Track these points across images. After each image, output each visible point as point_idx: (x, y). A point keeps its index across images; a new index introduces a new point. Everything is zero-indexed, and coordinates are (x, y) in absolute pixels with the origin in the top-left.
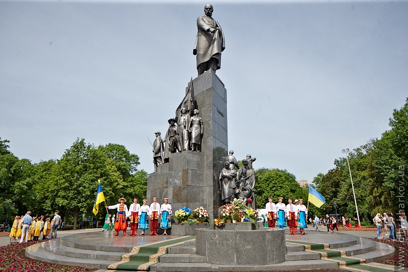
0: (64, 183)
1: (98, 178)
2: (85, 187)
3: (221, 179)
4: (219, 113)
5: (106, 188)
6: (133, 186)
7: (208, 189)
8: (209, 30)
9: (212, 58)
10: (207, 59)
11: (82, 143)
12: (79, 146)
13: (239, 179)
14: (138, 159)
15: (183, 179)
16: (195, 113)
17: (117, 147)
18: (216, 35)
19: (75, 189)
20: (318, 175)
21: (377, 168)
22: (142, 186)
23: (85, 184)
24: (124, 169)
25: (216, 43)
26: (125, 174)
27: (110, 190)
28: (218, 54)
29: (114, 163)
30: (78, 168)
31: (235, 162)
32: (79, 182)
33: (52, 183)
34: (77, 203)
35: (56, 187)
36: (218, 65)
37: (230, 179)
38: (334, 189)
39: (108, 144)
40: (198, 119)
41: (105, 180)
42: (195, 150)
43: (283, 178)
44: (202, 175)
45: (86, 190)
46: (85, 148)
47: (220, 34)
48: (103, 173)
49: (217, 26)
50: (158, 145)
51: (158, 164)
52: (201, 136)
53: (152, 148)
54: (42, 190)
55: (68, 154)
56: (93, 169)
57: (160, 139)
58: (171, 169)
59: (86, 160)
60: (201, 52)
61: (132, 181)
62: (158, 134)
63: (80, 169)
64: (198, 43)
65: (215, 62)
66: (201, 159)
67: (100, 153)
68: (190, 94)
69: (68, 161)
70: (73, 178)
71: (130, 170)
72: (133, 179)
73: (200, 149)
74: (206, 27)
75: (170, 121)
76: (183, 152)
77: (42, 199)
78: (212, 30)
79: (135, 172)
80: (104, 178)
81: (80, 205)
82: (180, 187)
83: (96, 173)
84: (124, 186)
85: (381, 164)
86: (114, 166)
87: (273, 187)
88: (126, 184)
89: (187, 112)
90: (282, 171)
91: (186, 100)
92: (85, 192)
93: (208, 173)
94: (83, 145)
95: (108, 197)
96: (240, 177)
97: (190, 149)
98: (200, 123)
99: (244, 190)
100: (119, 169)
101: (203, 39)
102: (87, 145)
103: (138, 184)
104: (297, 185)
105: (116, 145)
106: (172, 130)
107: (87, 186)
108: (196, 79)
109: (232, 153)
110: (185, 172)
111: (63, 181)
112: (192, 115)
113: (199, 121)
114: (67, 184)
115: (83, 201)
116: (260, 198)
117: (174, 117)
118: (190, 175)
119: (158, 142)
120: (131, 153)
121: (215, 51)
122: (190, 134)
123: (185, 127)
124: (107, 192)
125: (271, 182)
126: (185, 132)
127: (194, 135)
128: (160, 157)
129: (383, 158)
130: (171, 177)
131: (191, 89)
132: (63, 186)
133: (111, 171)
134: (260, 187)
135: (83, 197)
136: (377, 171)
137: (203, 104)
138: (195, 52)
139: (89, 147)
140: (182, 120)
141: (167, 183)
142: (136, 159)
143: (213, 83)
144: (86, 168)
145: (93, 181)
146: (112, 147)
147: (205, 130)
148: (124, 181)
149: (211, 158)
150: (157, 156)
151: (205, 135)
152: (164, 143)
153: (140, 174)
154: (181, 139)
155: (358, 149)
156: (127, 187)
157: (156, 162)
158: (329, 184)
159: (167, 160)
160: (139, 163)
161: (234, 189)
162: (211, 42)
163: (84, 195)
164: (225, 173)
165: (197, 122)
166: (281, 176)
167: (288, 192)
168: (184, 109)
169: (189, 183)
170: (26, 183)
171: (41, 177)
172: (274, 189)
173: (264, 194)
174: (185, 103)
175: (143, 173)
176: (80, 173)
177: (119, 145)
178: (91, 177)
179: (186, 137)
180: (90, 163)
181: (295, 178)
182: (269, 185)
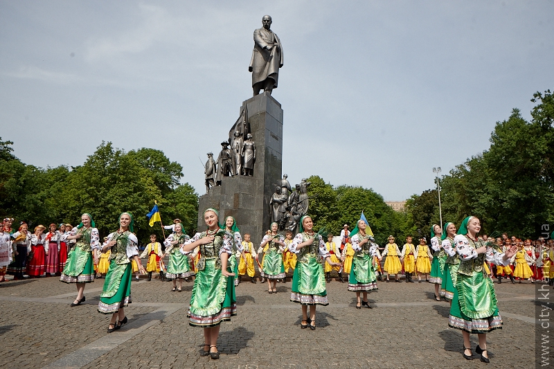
0: (88, 198)
1: (130, 193)
2: (114, 204)
3: (272, 204)
4: (274, 137)
5: (141, 206)
6: (175, 204)
7: (258, 212)
8: (265, 47)
9: (267, 78)
10: (263, 79)
11: (109, 148)
12: (104, 152)
13: (291, 203)
14: (181, 169)
15: (235, 203)
16: (248, 137)
17: (153, 153)
18: (273, 53)
19: (102, 206)
20: (412, 197)
21: (468, 192)
22: (186, 205)
23: (114, 201)
24: (162, 182)
25: (273, 60)
26: (164, 188)
27: (146, 209)
28: (276, 74)
29: (149, 173)
30: (105, 180)
31: (288, 186)
32: (107, 198)
33: (71, 197)
34: (105, 224)
35: (77, 203)
36: (275, 85)
37: (280, 203)
38: (426, 215)
39: (141, 149)
40: (251, 144)
41: (140, 195)
42: (247, 175)
43: (367, 199)
44: (253, 198)
45: (116, 207)
46: (112, 154)
47: (279, 50)
48: (137, 187)
49: (275, 41)
50: (210, 166)
51: (210, 186)
52: (253, 161)
53: (204, 170)
54: (57, 206)
55: (90, 162)
56: (124, 181)
57: (213, 161)
58: (223, 192)
59: (114, 169)
60: (257, 71)
61: (173, 198)
62: (210, 155)
63: (108, 182)
64: (254, 60)
65: (271, 82)
66: (253, 184)
67: (132, 162)
68: (243, 118)
69: (91, 171)
70: (99, 192)
71: (169, 184)
72: (175, 195)
73: (252, 173)
74: (263, 44)
75: (222, 144)
76: (235, 176)
77: (58, 217)
78: (269, 47)
79: (177, 187)
80: (138, 193)
81: (109, 226)
82: (231, 210)
83: (127, 186)
84: (163, 203)
85: (473, 188)
86: (150, 179)
87: (353, 210)
88: (165, 201)
89: (240, 135)
90: (366, 190)
91: (239, 122)
92: (115, 211)
93: (259, 197)
94: (110, 150)
95: (145, 217)
96: (292, 201)
97: (242, 173)
98: (253, 148)
99: (294, 214)
100: (156, 181)
101: (260, 56)
102: (115, 150)
103: (180, 202)
104: (386, 208)
105: (151, 150)
106: (225, 153)
107: (117, 203)
108: (251, 100)
109: (286, 177)
110: (237, 196)
111: (87, 195)
112: (245, 139)
113: (252, 146)
114: (91, 200)
115: (113, 222)
116: (336, 223)
117: (226, 140)
118: (241, 199)
119: (211, 163)
120: (171, 161)
121: (272, 71)
122: (242, 159)
123: (238, 151)
124: (142, 210)
125: (351, 203)
126: (238, 156)
127: (246, 160)
128: (212, 179)
129: (475, 180)
130: (223, 200)
131: (244, 110)
132: (87, 202)
133: (146, 184)
134: (337, 209)
135: (113, 216)
136: (468, 195)
137: (257, 127)
138: (251, 69)
139: (118, 153)
140: (235, 144)
141: (219, 205)
142: (177, 169)
143: (268, 107)
144: (114, 180)
145: (124, 196)
146: (146, 153)
147: (258, 155)
148: (163, 197)
149: (262, 183)
150: (209, 178)
151: (258, 160)
152: (217, 165)
153: (184, 190)
154: (234, 163)
155: (462, 166)
156: (167, 204)
157: (207, 184)
158: (421, 208)
159: (219, 183)
160: (182, 175)
161: (284, 213)
162: (267, 58)
163: (113, 213)
164: (276, 198)
165: (250, 147)
166: (364, 197)
167: (371, 217)
168: (237, 132)
169: (241, 206)
170: (39, 198)
171: (59, 190)
172: (355, 212)
173: (342, 219)
174: (239, 125)
175: (188, 188)
176: (108, 187)
177: (155, 151)
178: (122, 191)
179: (238, 162)
180: (120, 174)
181: (383, 200)
182: (348, 207)
